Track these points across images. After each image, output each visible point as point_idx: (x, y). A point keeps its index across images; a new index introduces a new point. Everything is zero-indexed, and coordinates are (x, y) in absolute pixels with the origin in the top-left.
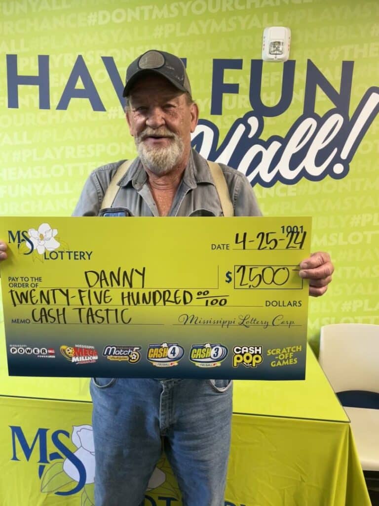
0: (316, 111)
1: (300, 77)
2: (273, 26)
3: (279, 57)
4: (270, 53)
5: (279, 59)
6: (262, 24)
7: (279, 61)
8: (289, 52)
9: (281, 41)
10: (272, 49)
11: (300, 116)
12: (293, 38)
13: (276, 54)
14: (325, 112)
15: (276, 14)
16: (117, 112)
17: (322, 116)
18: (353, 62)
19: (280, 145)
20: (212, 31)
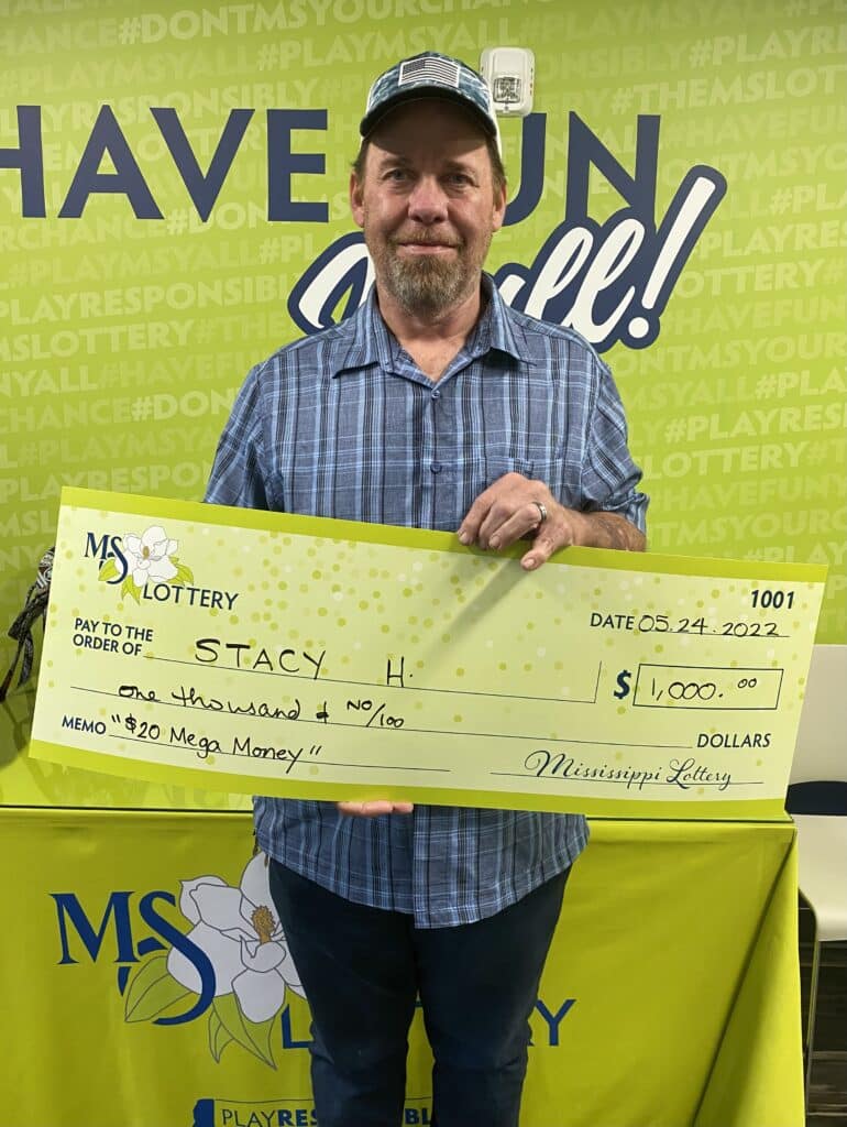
0: (589, 215)
1: (557, 147)
2: (499, 46)
3: (512, 107)
5: (512, 112)
6: (476, 42)
7: (514, 114)
8: (531, 98)
9: (516, 77)
10: (500, 92)
11: (560, 223)
12: (537, 71)
14: (611, 215)
15: (504, 23)
16: (188, 220)
17: (601, 225)
18: (658, 117)
19: (522, 282)
20: (376, 56)
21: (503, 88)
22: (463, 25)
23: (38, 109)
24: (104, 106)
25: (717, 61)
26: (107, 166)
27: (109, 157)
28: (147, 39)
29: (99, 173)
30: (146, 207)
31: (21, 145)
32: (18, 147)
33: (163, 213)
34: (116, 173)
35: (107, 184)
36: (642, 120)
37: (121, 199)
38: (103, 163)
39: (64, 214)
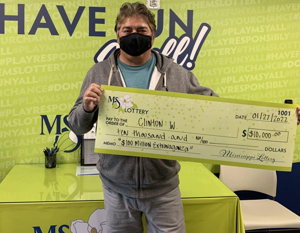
0: (176, 35)
1: (166, 18)
4: (150, 6)
7: (155, 10)
8: (160, 5)
11: (168, 37)
13: (154, 6)
16: (66, 36)
21: (153, 3)
24: (43, 5)
27: (44, 18)
29: (41, 22)
30: (54, 32)
31: (18, 15)
33: (59, 33)
34: (46, 22)
35: (43, 26)
37: (47, 30)
39: (30, 33)
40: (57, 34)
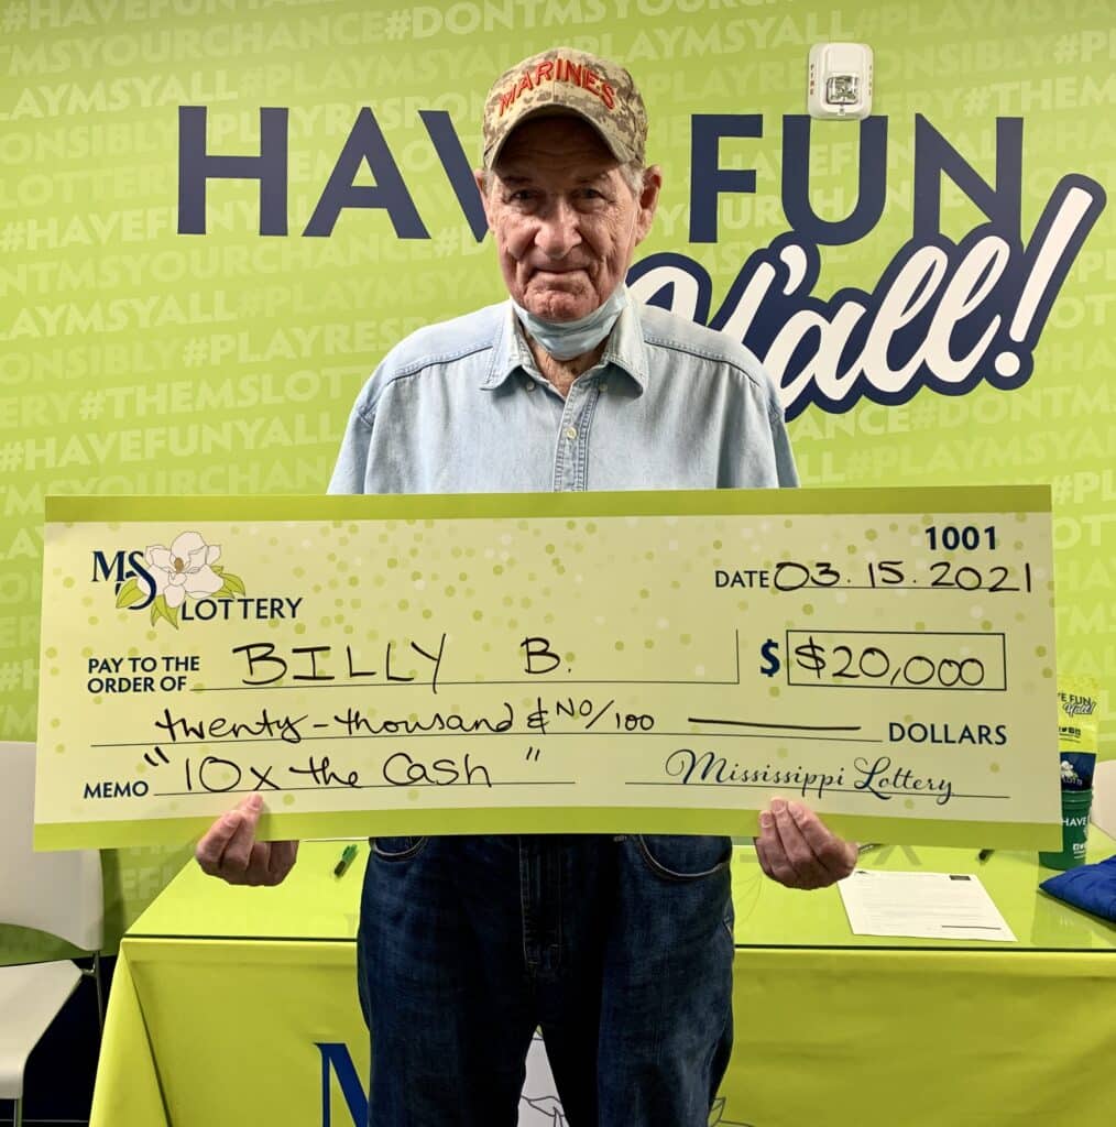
0: (942, 232)
2: (832, 41)
3: (849, 109)
4: (828, 102)
5: (850, 114)
6: (803, 34)
7: (849, 118)
8: (870, 98)
9: (854, 75)
10: (833, 91)
11: (906, 240)
12: (878, 66)
13: (842, 104)
14: (967, 233)
15: (837, 16)
16: (459, 241)
17: (957, 241)
18: (1021, 120)
19: (862, 310)
20: (687, 52)
21: (838, 88)
22: (788, 18)
23: (286, 110)
24: (364, 108)
25: (1086, 57)
26: (364, 176)
27: (368, 166)
28: (419, 32)
29: (353, 185)
30: (409, 225)
31: (262, 152)
32: (258, 155)
33: (430, 233)
34: (372, 183)
35: (365, 198)
36: (1000, 121)
37: (381, 216)
38: (359, 173)
39: (309, 232)
40: (424, 235)
